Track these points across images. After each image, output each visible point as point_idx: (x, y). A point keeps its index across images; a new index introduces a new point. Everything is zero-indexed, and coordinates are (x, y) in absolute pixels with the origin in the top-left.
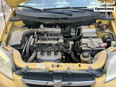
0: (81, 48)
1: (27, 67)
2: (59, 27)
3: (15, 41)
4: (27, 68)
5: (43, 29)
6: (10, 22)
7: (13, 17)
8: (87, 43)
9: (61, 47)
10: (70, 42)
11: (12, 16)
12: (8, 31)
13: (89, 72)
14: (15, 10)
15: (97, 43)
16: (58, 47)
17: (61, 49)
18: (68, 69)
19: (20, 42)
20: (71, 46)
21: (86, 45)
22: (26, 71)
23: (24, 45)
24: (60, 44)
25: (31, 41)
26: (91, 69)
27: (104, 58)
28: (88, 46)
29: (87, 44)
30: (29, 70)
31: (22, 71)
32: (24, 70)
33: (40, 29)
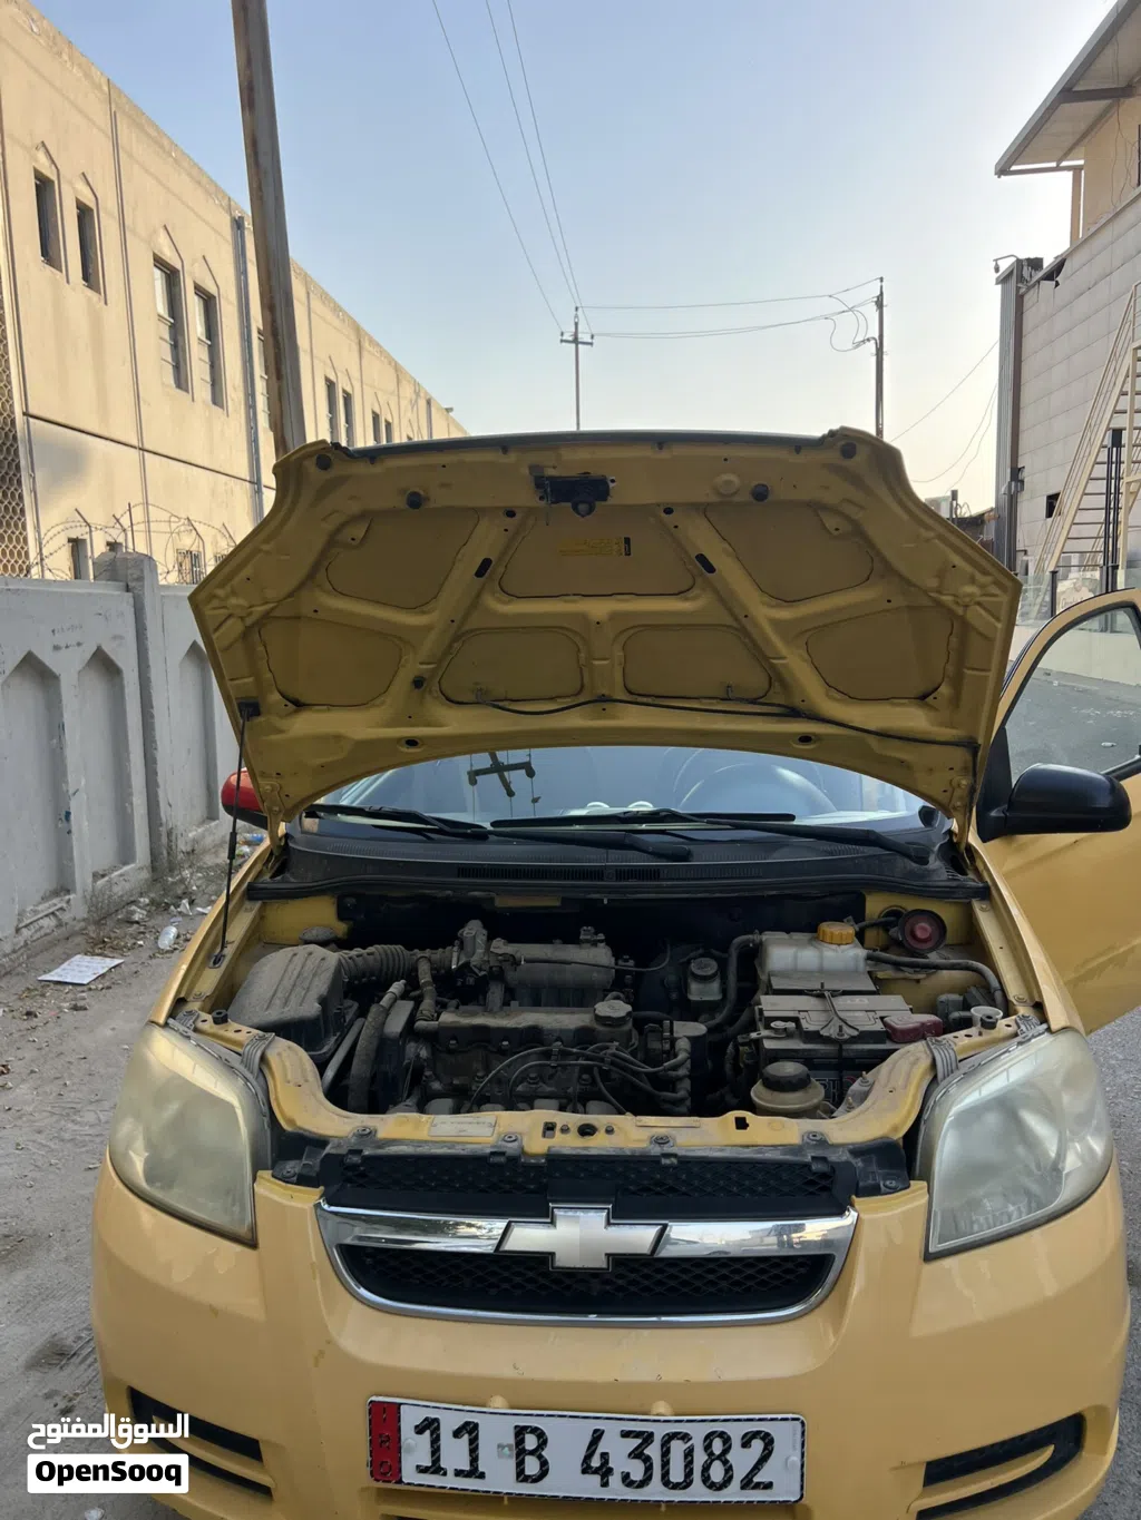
0: (758, 1042)
1: (366, 1135)
2: (601, 936)
3: (277, 1002)
4: (362, 1136)
5: (480, 951)
6: (248, 904)
7: (267, 877)
8: (802, 1015)
9: (609, 1051)
10: (675, 1023)
11: (260, 874)
12: (229, 951)
13: (806, 1156)
14: (287, 836)
15: (871, 1014)
16: (587, 1052)
17: (612, 1063)
18: (661, 1141)
19: (317, 1005)
20: (683, 1045)
21: (791, 1025)
22: (359, 1152)
23: (333, 1039)
24: (600, 1028)
25: (391, 1006)
26: (822, 1143)
27: (915, 1082)
28: (805, 1025)
29: (796, 1020)
30: (380, 1147)
31: (328, 1149)
32: (339, 1146)
33: (462, 947)
